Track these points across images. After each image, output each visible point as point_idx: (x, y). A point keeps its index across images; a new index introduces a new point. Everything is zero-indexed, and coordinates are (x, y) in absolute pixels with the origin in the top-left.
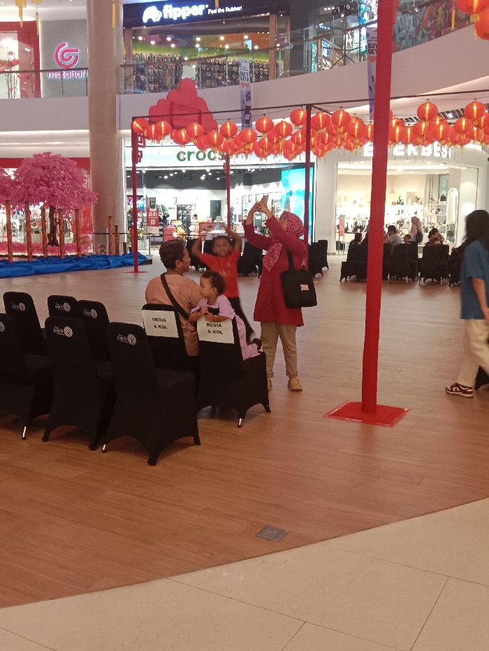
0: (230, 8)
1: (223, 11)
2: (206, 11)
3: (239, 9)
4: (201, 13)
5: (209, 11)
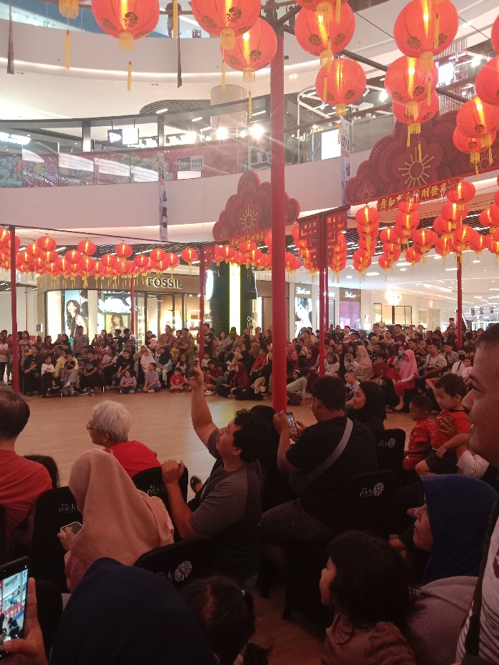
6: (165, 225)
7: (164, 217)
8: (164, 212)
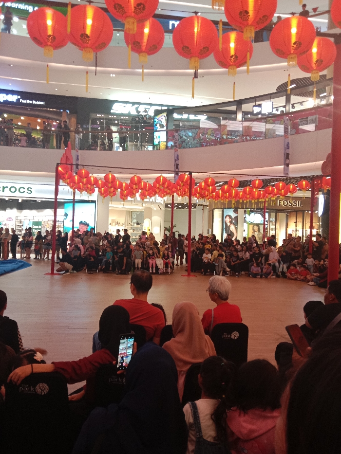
0: (36, 101)
1: (31, 102)
2: (18, 100)
3: (43, 103)
4: (15, 101)
5: (21, 100)
6: (288, 165)
7: (287, 159)
8: (287, 156)
